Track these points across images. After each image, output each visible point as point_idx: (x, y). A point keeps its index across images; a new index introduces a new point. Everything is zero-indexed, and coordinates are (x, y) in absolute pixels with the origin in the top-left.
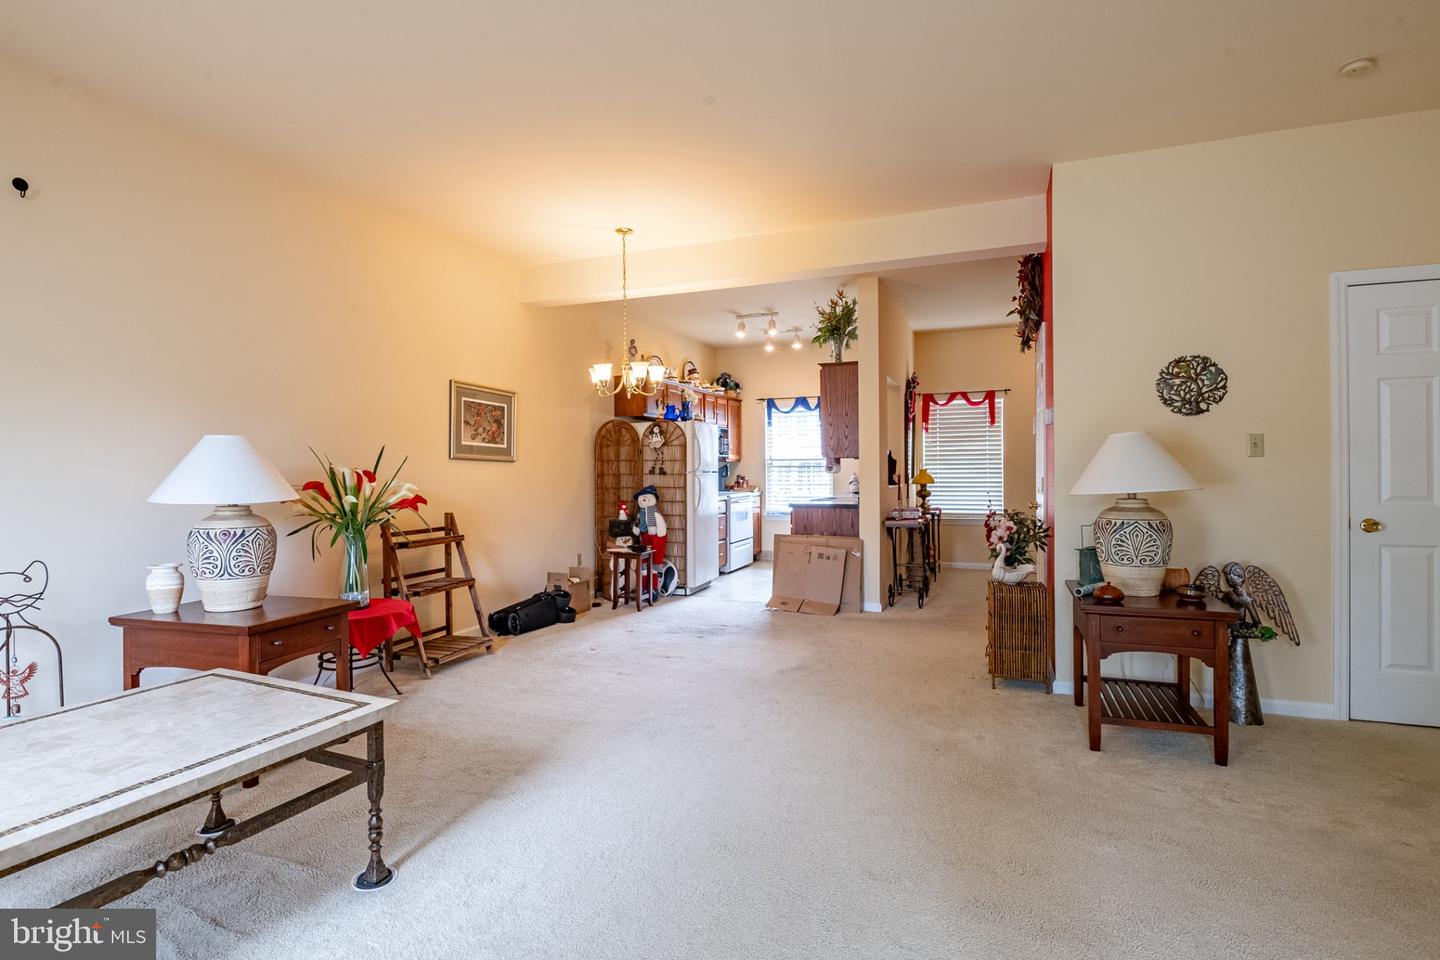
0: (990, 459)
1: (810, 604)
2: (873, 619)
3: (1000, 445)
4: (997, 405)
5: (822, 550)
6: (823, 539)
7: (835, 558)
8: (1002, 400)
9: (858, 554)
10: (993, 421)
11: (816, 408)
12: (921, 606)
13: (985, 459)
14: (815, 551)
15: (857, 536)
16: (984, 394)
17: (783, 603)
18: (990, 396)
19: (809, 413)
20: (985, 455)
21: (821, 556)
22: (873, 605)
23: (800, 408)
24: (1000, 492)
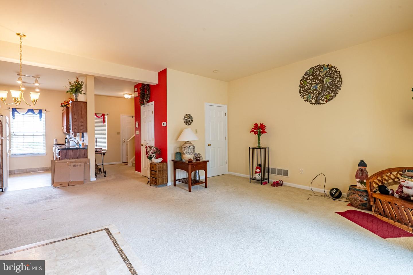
0: (103, 133)
1: (72, 183)
2: (94, 183)
3: (106, 129)
4: (105, 118)
5: (74, 164)
6: (74, 160)
7: (80, 165)
8: (106, 117)
9: (88, 163)
10: (104, 123)
11: (38, 114)
12: (105, 177)
13: (102, 133)
14: (72, 164)
15: (87, 157)
16: (102, 115)
17: (60, 184)
18: (103, 115)
19: (35, 115)
20: (101, 132)
21: (74, 166)
22: (93, 179)
23: (30, 113)
24: (106, 142)
